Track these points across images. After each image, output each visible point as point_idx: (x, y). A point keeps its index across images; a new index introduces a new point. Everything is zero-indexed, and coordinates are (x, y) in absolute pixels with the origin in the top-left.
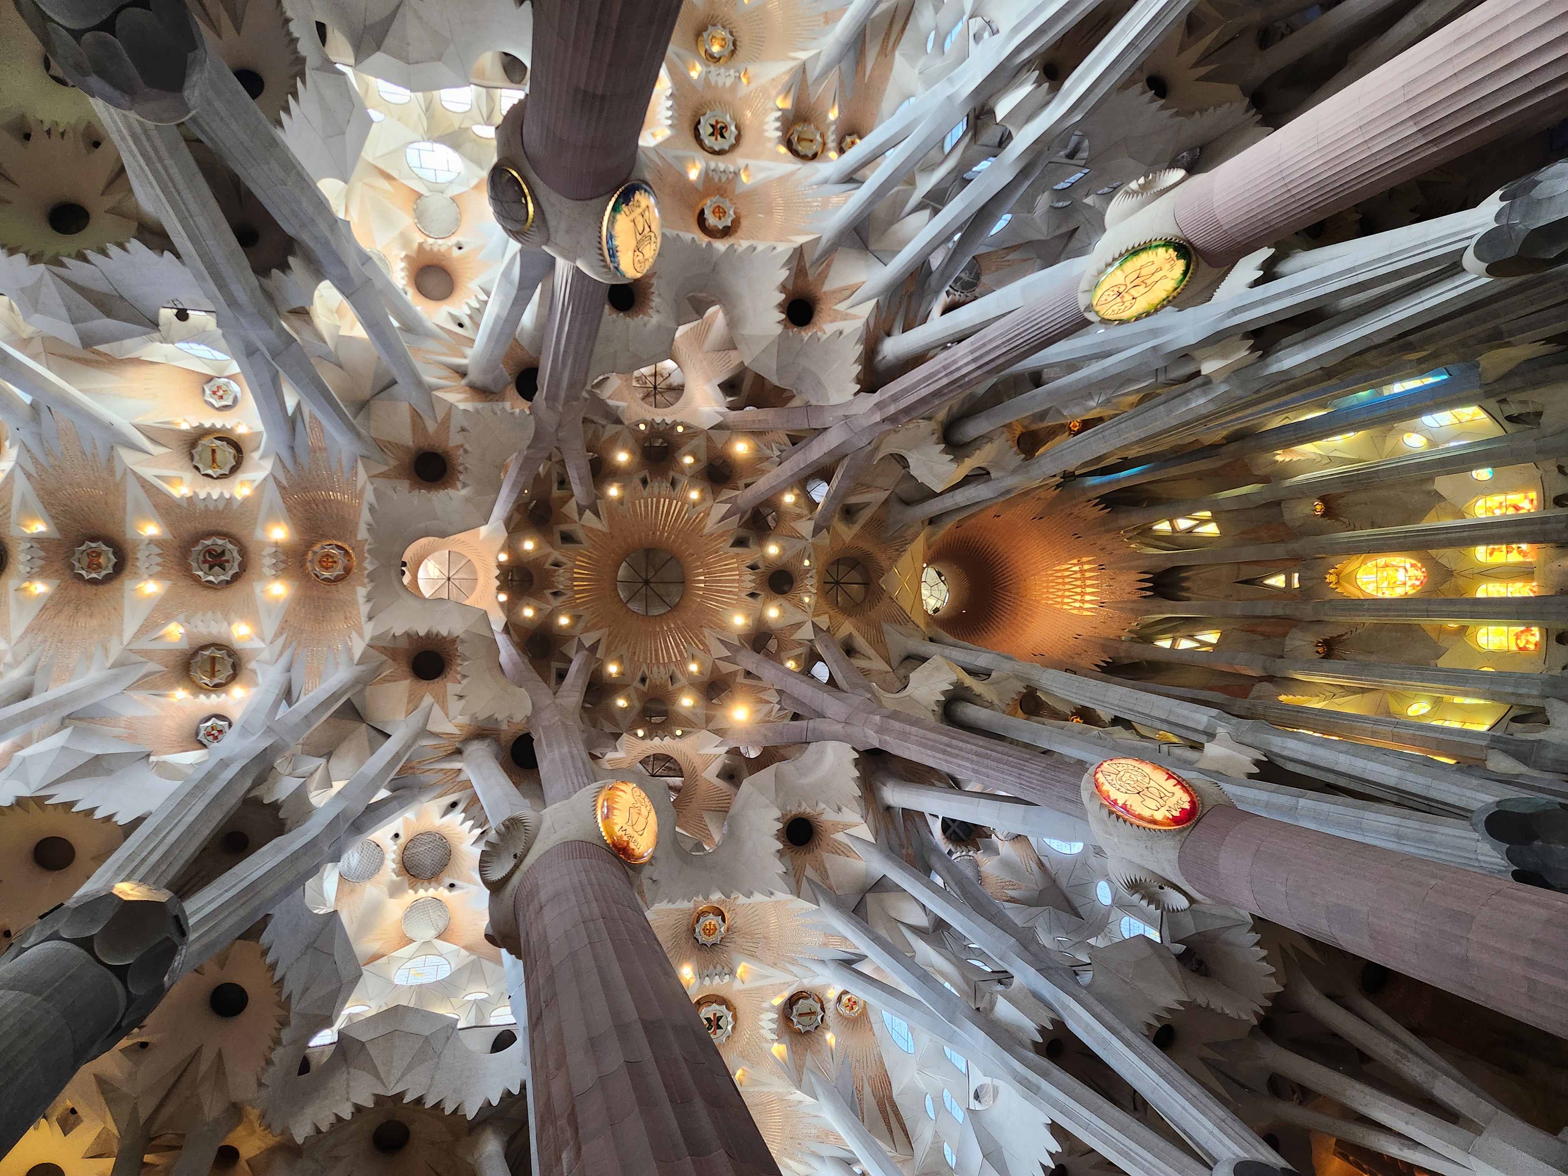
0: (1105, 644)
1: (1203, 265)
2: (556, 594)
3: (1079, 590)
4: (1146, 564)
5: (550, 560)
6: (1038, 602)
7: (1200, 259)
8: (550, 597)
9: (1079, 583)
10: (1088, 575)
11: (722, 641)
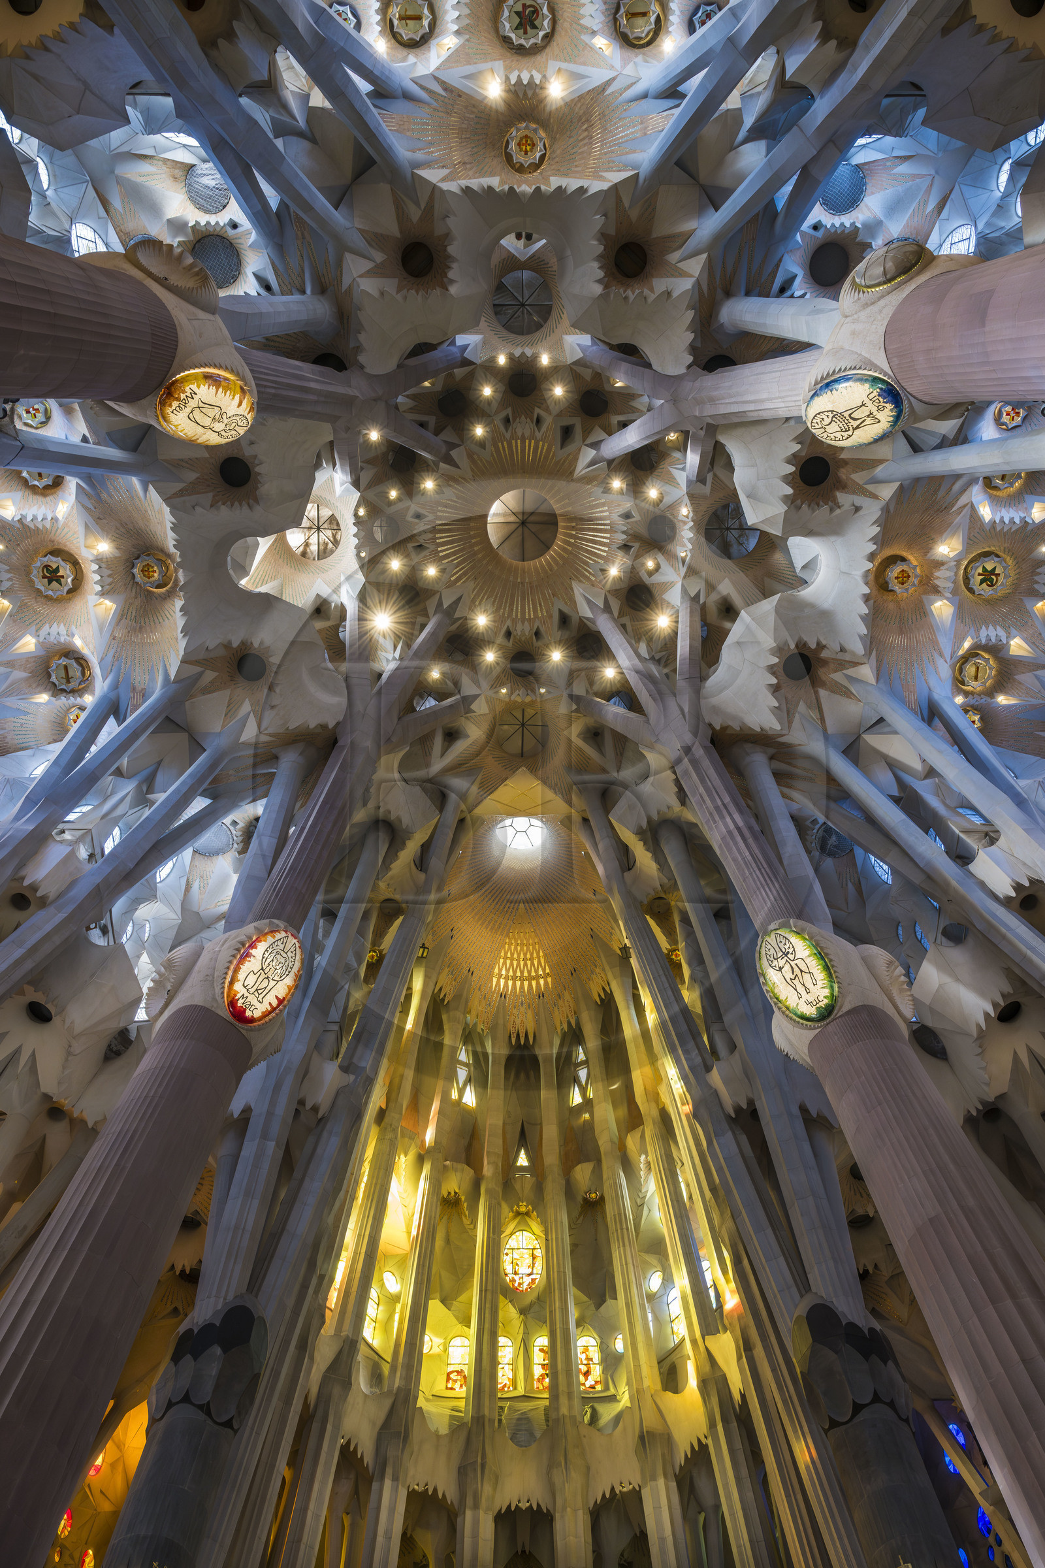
0: (461, 998)
1: (811, 1034)
2: (507, 421)
3: (518, 974)
4: (544, 1036)
5: (542, 413)
6: (507, 935)
7: (817, 1031)
8: (503, 415)
9: (526, 974)
10: (534, 983)
11: (459, 599)
